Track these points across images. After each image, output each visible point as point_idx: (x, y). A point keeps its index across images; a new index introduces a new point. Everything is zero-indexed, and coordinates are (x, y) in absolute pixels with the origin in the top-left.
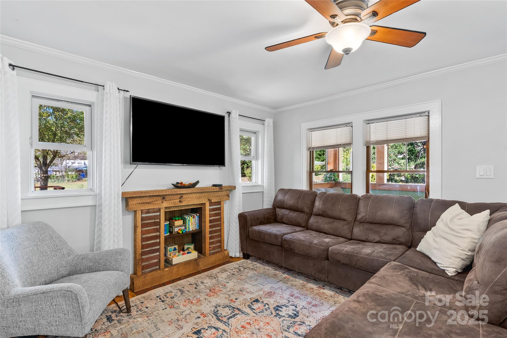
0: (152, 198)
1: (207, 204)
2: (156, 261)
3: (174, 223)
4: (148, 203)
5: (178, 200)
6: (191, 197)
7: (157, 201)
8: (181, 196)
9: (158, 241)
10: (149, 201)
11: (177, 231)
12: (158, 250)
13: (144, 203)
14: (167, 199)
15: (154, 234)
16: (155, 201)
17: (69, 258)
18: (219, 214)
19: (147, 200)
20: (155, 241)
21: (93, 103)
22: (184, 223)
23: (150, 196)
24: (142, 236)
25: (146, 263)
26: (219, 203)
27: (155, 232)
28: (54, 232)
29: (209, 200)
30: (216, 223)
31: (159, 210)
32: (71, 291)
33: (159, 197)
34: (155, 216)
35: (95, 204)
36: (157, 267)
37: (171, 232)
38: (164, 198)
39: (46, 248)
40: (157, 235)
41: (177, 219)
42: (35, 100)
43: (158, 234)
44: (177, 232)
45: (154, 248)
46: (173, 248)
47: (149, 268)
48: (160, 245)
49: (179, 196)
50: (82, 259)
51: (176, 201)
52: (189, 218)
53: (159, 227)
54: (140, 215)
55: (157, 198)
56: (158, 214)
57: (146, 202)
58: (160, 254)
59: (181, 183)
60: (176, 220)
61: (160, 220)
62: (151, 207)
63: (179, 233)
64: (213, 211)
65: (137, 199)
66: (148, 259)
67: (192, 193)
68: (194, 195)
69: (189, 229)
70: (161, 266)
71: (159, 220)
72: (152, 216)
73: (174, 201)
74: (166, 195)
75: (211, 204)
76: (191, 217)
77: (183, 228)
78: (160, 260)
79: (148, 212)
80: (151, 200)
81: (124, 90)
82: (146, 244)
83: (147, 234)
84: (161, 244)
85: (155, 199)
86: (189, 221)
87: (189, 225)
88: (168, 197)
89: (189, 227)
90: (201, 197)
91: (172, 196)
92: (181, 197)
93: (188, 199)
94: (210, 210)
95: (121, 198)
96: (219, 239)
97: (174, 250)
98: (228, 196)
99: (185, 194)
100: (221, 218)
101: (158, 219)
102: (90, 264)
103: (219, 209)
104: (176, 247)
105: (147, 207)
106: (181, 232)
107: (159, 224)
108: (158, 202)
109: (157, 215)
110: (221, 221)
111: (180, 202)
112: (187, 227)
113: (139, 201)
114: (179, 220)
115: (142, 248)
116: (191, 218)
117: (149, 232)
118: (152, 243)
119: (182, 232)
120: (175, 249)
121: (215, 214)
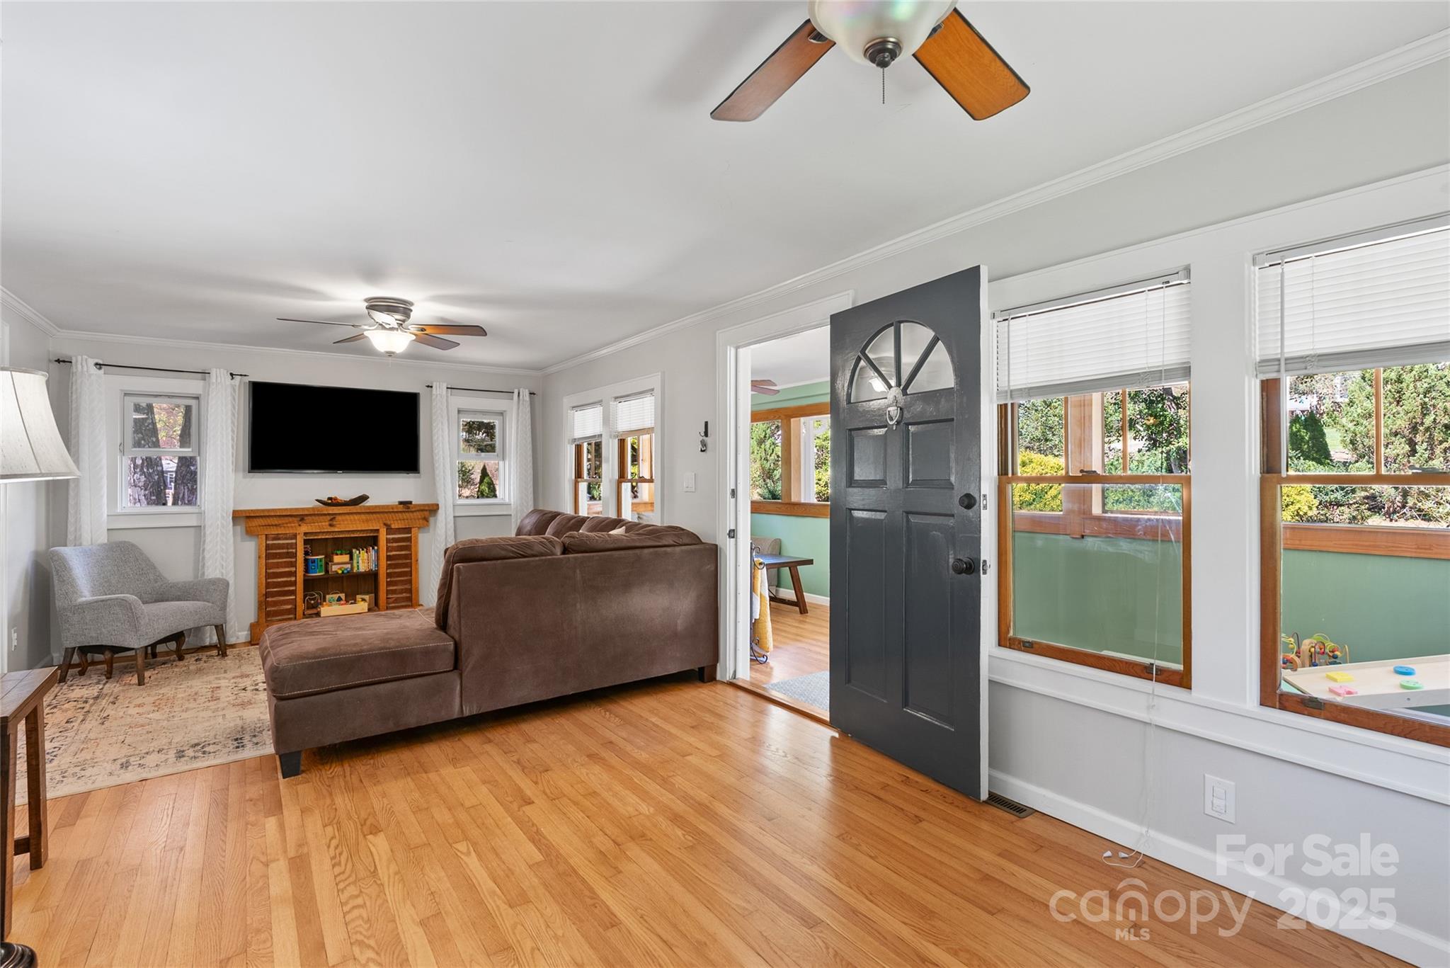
0: (282, 518)
1: (383, 532)
2: (289, 607)
3: (333, 558)
4: (276, 525)
5: (327, 523)
6: (351, 520)
7: (290, 523)
8: (333, 517)
9: (293, 579)
10: (277, 523)
11: (336, 569)
12: (293, 593)
13: (269, 525)
14: (307, 521)
15: (287, 569)
16: (287, 524)
17: (156, 585)
18: (408, 548)
19: (275, 521)
20: (289, 579)
21: (200, 395)
22: (351, 558)
23: (280, 516)
24: (268, 571)
25: (273, 609)
26: (408, 530)
27: (288, 567)
28: (142, 554)
29: (385, 524)
30: (400, 562)
31: (295, 537)
32: (126, 601)
33: (294, 518)
34: (288, 544)
35: (199, 525)
36: (291, 616)
37: (327, 571)
38: (302, 520)
39: (128, 570)
40: (291, 571)
41: (339, 552)
42: (127, 398)
43: (293, 569)
44: (336, 571)
45: (286, 589)
46: (336, 596)
47: (278, 616)
48: (296, 585)
49: (329, 518)
50: (171, 587)
51: (323, 524)
52: (358, 552)
53: (294, 560)
54: (264, 541)
55: (291, 519)
56: (294, 541)
57: (274, 524)
58: (296, 599)
59: (336, 499)
60: (337, 554)
61: (296, 551)
62: (281, 531)
63: (338, 573)
64: (396, 542)
65: (258, 519)
66: (275, 603)
67: (352, 513)
68: (356, 517)
69: (358, 569)
70: (297, 615)
71: (294, 551)
72: (283, 544)
73: (320, 524)
74: (307, 515)
75: (390, 530)
76: (363, 550)
77: (349, 566)
78: (296, 606)
79: (277, 537)
80: (280, 522)
81: (241, 375)
82: (274, 582)
83: (275, 568)
84: (298, 583)
85: (286, 520)
86: (358, 557)
87: (358, 563)
88: (309, 517)
89: (358, 566)
90: (371, 520)
91: (317, 517)
92: (331, 520)
93: (346, 522)
94: (388, 541)
95: (231, 518)
96: (407, 586)
97: (337, 601)
98: (426, 520)
99: (340, 514)
100: (411, 554)
101: (293, 549)
102: (179, 594)
103: (409, 539)
104: (343, 596)
105: (274, 531)
106: (340, 572)
107: (294, 555)
108: (293, 525)
109: (292, 543)
110: (411, 559)
111: (331, 525)
112: (355, 565)
113: (262, 522)
114: (341, 554)
115: (267, 588)
116: (361, 552)
117: (278, 565)
118: (283, 581)
119: (343, 572)
120: (339, 599)
121: (398, 546)
